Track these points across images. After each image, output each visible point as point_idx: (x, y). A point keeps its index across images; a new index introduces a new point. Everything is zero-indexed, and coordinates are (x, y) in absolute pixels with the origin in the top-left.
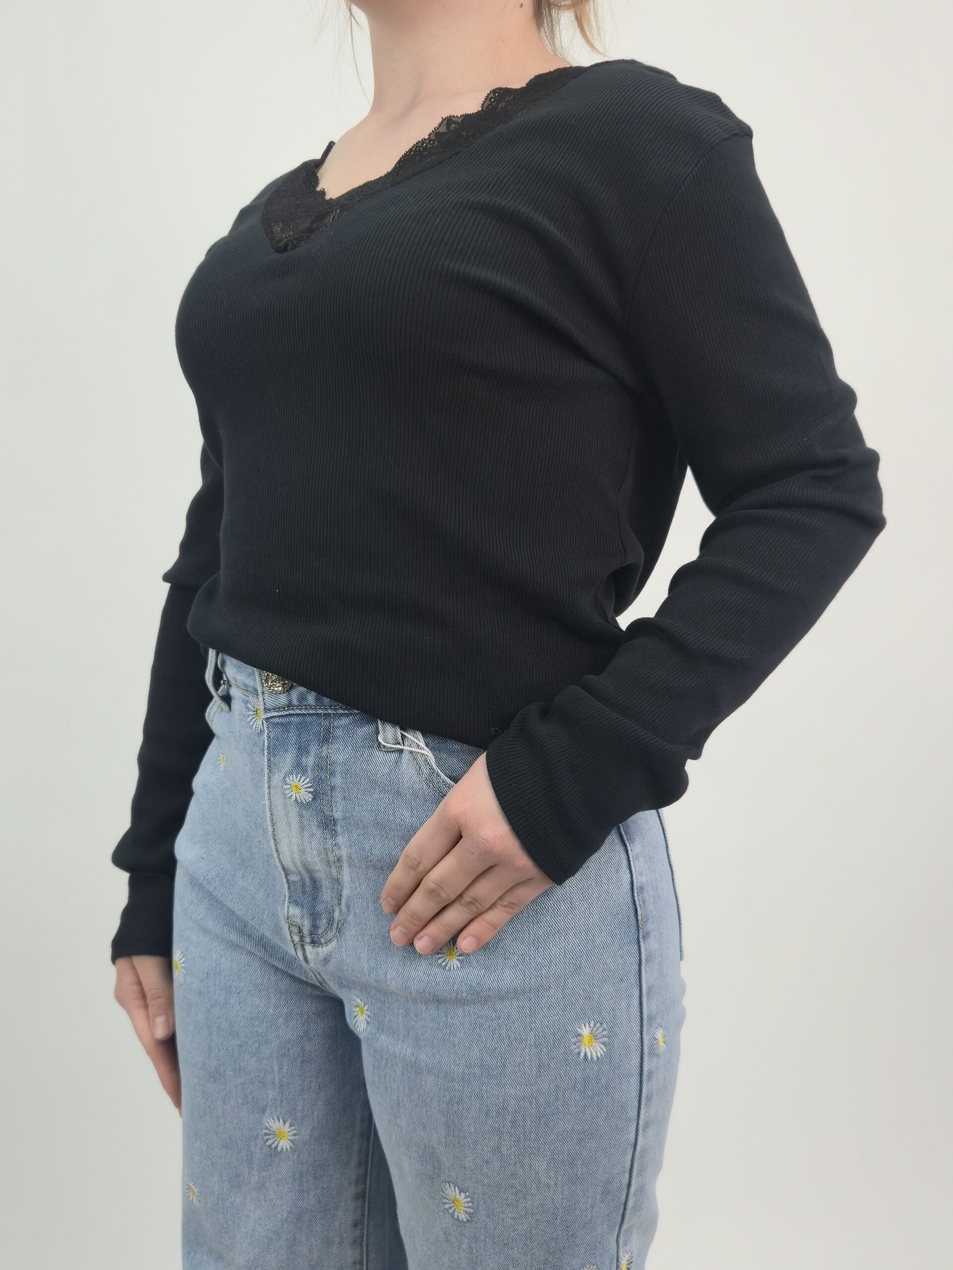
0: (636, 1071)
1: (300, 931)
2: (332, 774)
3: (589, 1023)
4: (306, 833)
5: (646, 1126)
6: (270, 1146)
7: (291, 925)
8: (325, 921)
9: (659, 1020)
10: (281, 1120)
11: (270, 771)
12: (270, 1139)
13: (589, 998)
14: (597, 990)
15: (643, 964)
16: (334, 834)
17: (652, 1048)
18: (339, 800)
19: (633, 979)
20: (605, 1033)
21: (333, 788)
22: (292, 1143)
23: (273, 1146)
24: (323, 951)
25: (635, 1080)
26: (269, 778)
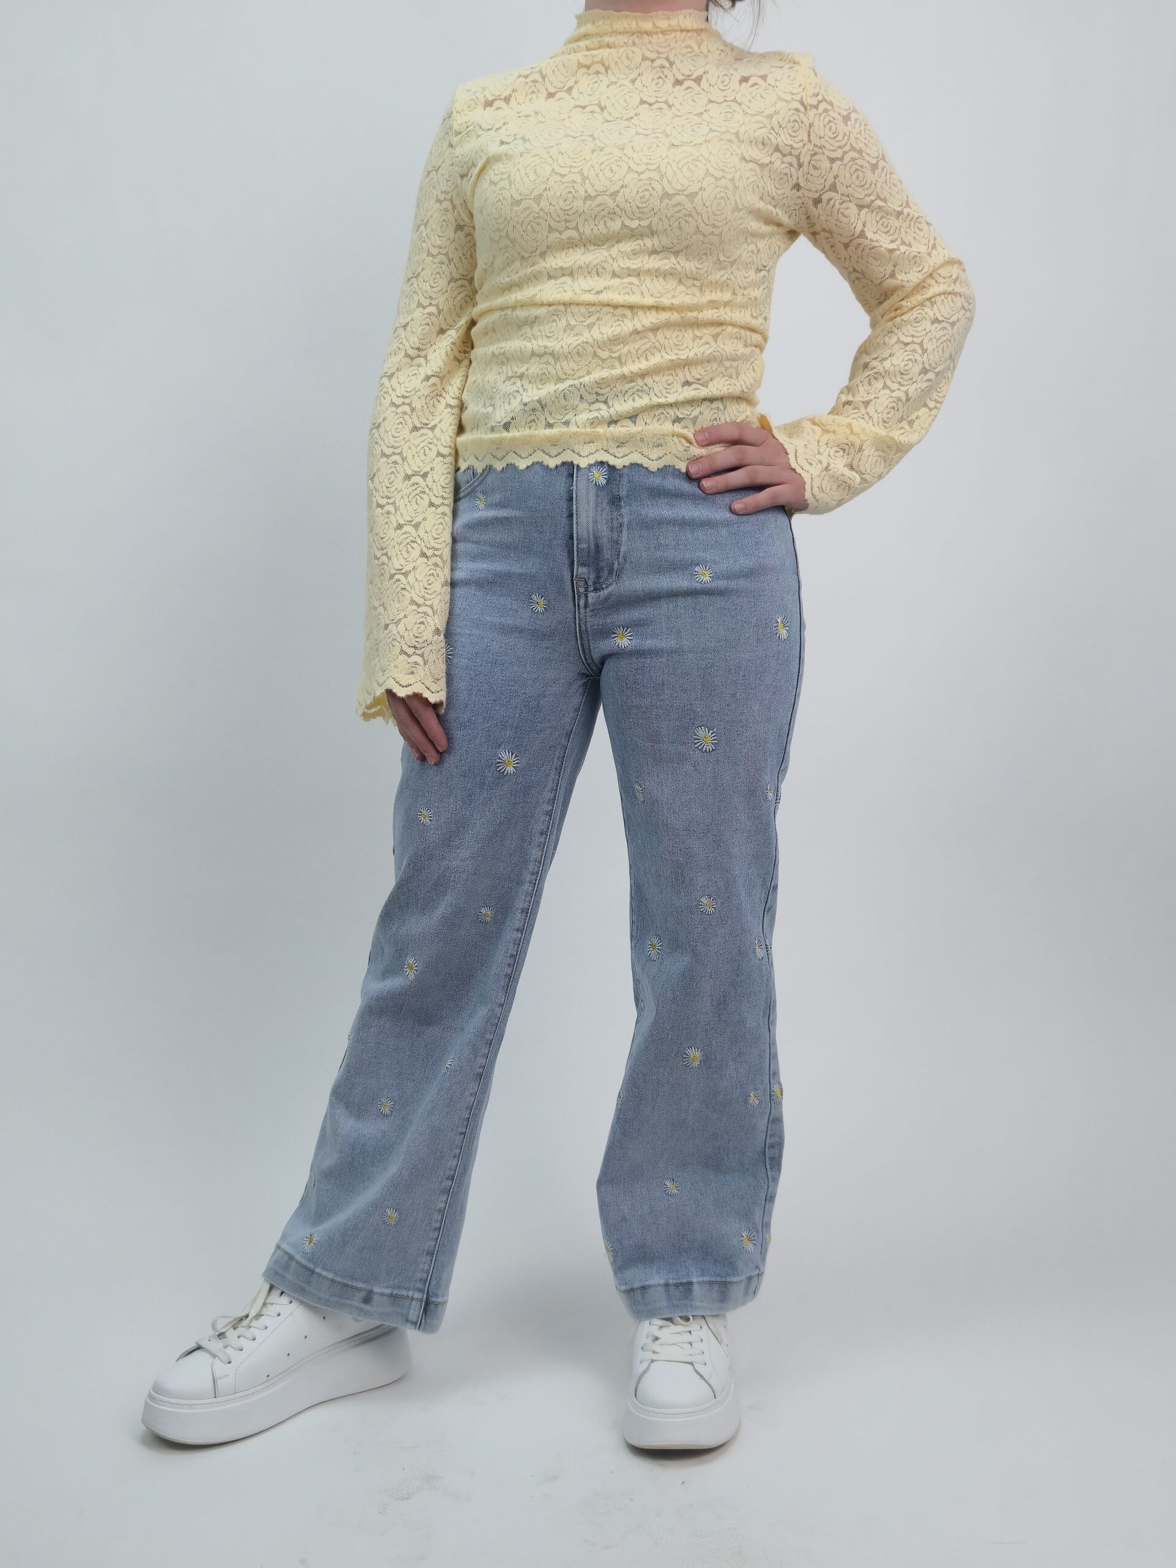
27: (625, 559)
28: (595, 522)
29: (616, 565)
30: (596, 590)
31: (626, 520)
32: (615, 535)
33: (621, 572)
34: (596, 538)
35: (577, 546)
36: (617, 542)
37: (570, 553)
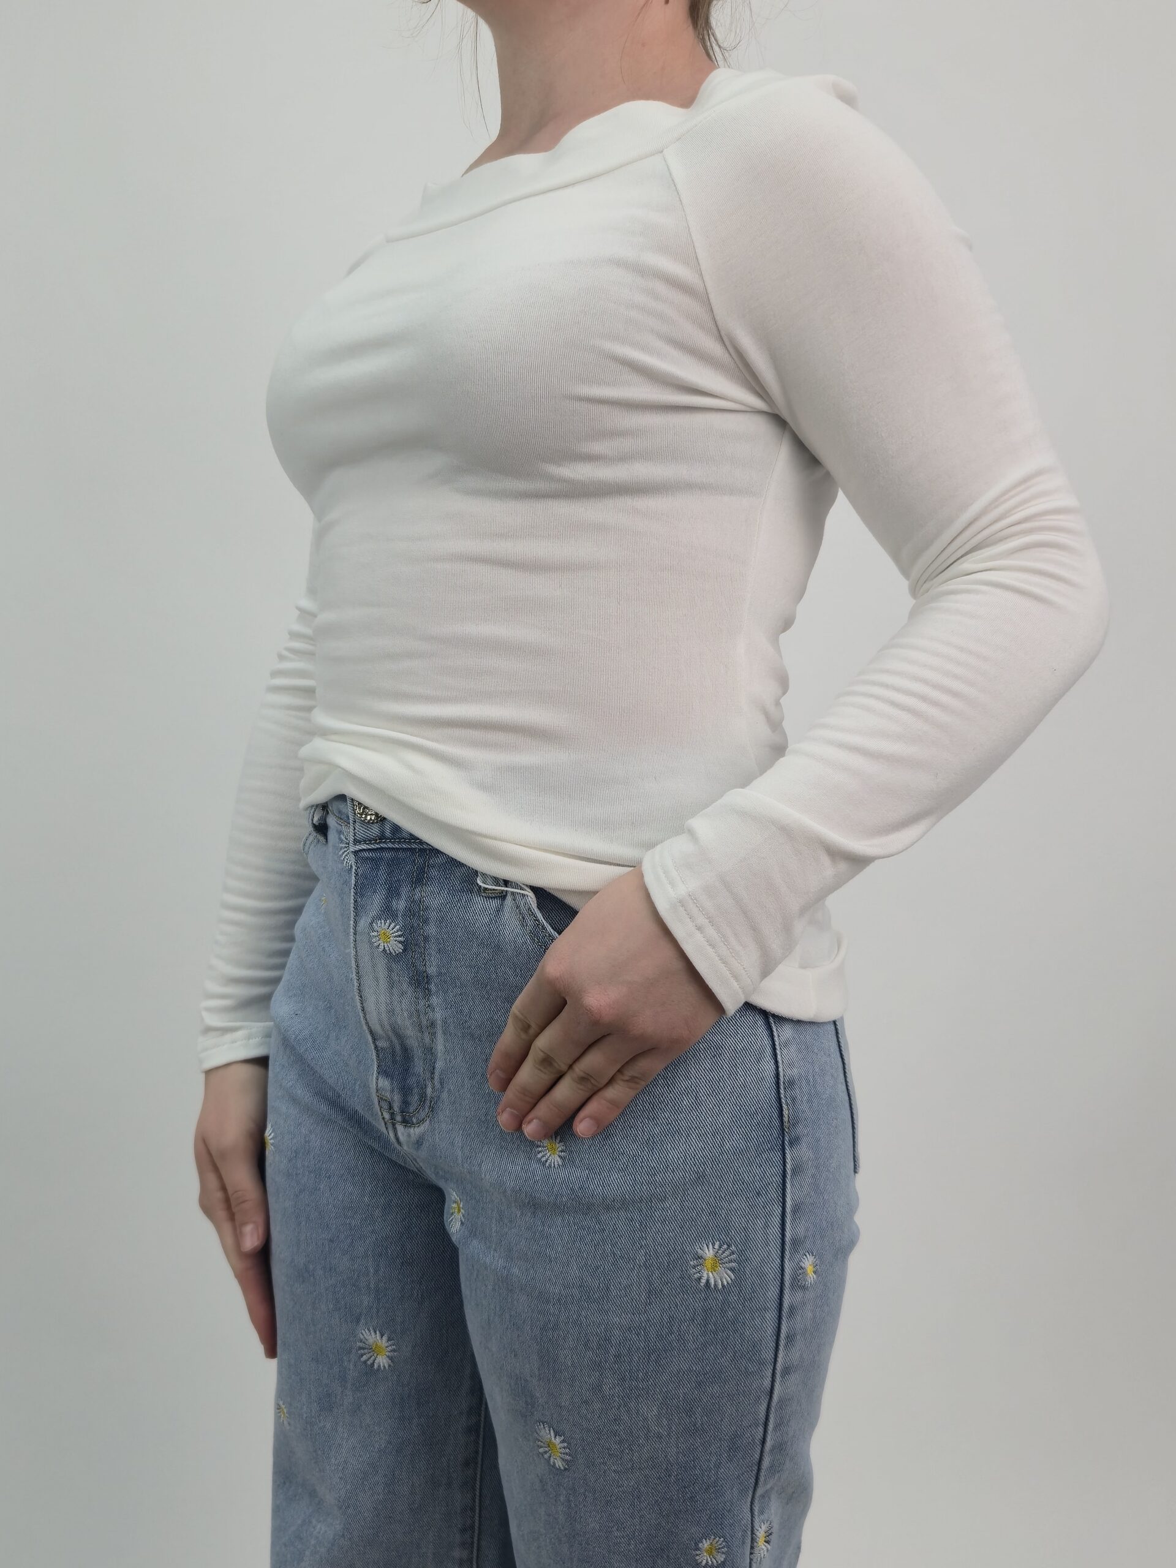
0: (773, 1305)
1: (391, 1107)
2: (426, 921)
3: (713, 1245)
4: (395, 990)
5: (787, 1371)
6: (365, 1362)
7: (381, 1099)
8: (416, 1097)
9: (808, 1244)
10: (378, 1332)
11: (356, 915)
12: (365, 1354)
13: (713, 1214)
14: (725, 1205)
15: (789, 1177)
16: (427, 993)
17: (795, 1278)
18: (433, 953)
19: (774, 1193)
20: (733, 1257)
21: (426, 939)
22: (390, 1359)
23: (369, 1363)
24: (415, 1132)
25: (771, 1316)
26: (356, 922)
30: (405, 1122)
32: (427, 1039)
33: (436, 1103)
34: (400, 1037)
35: (375, 1044)
36: (431, 1051)
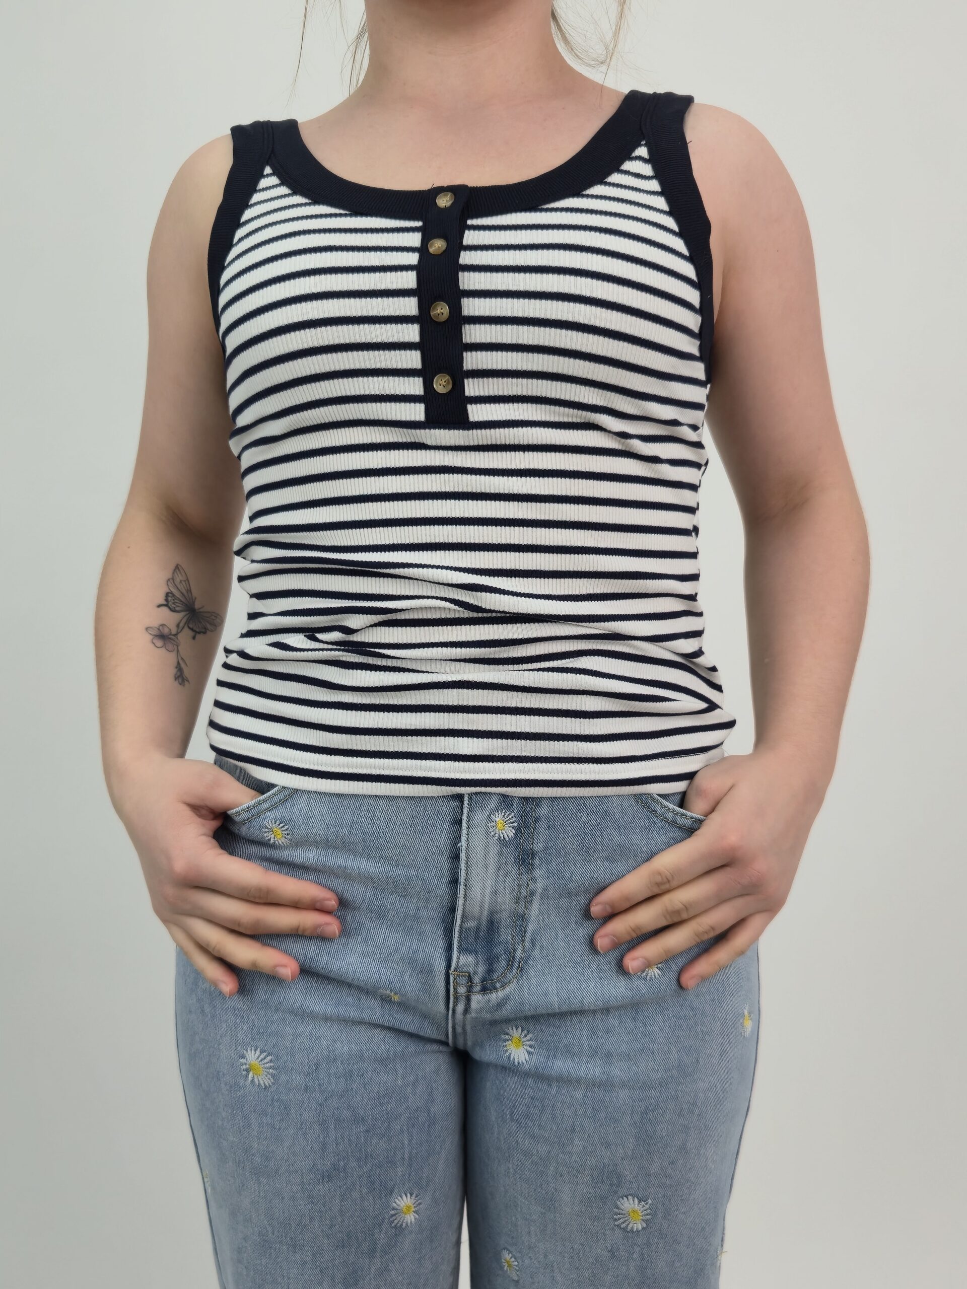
1: (470, 981)
4: (500, 872)
7: (457, 977)
8: (503, 963)
10: (408, 1195)
11: (471, 811)
16: (531, 868)
27: (533, 942)
28: (495, 893)
29: (519, 954)
30: (484, 990)
31: (539, 886)
32: (521, 908)
33: (526, 962)
34: (492, 913)
35: (461, 927)
36: (523, 917)
37: (448, 932)
